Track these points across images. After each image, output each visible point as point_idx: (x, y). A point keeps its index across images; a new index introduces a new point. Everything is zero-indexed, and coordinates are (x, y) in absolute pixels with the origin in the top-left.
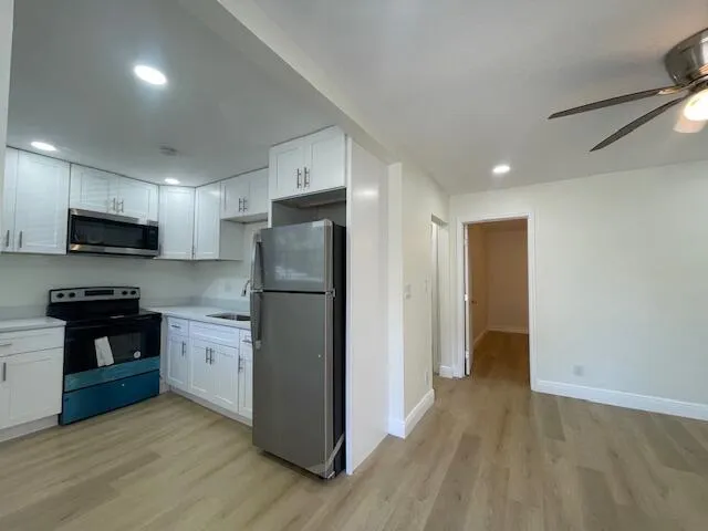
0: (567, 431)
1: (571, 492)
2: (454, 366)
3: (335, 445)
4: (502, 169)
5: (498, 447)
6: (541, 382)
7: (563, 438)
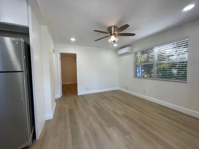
0: (88, 100)
1: (93, 110)
2: (58, 95)
3: (31, 133)
4: (73, 39)
5: (78, 109)
6: (80, 93)
7: (88, 102)
